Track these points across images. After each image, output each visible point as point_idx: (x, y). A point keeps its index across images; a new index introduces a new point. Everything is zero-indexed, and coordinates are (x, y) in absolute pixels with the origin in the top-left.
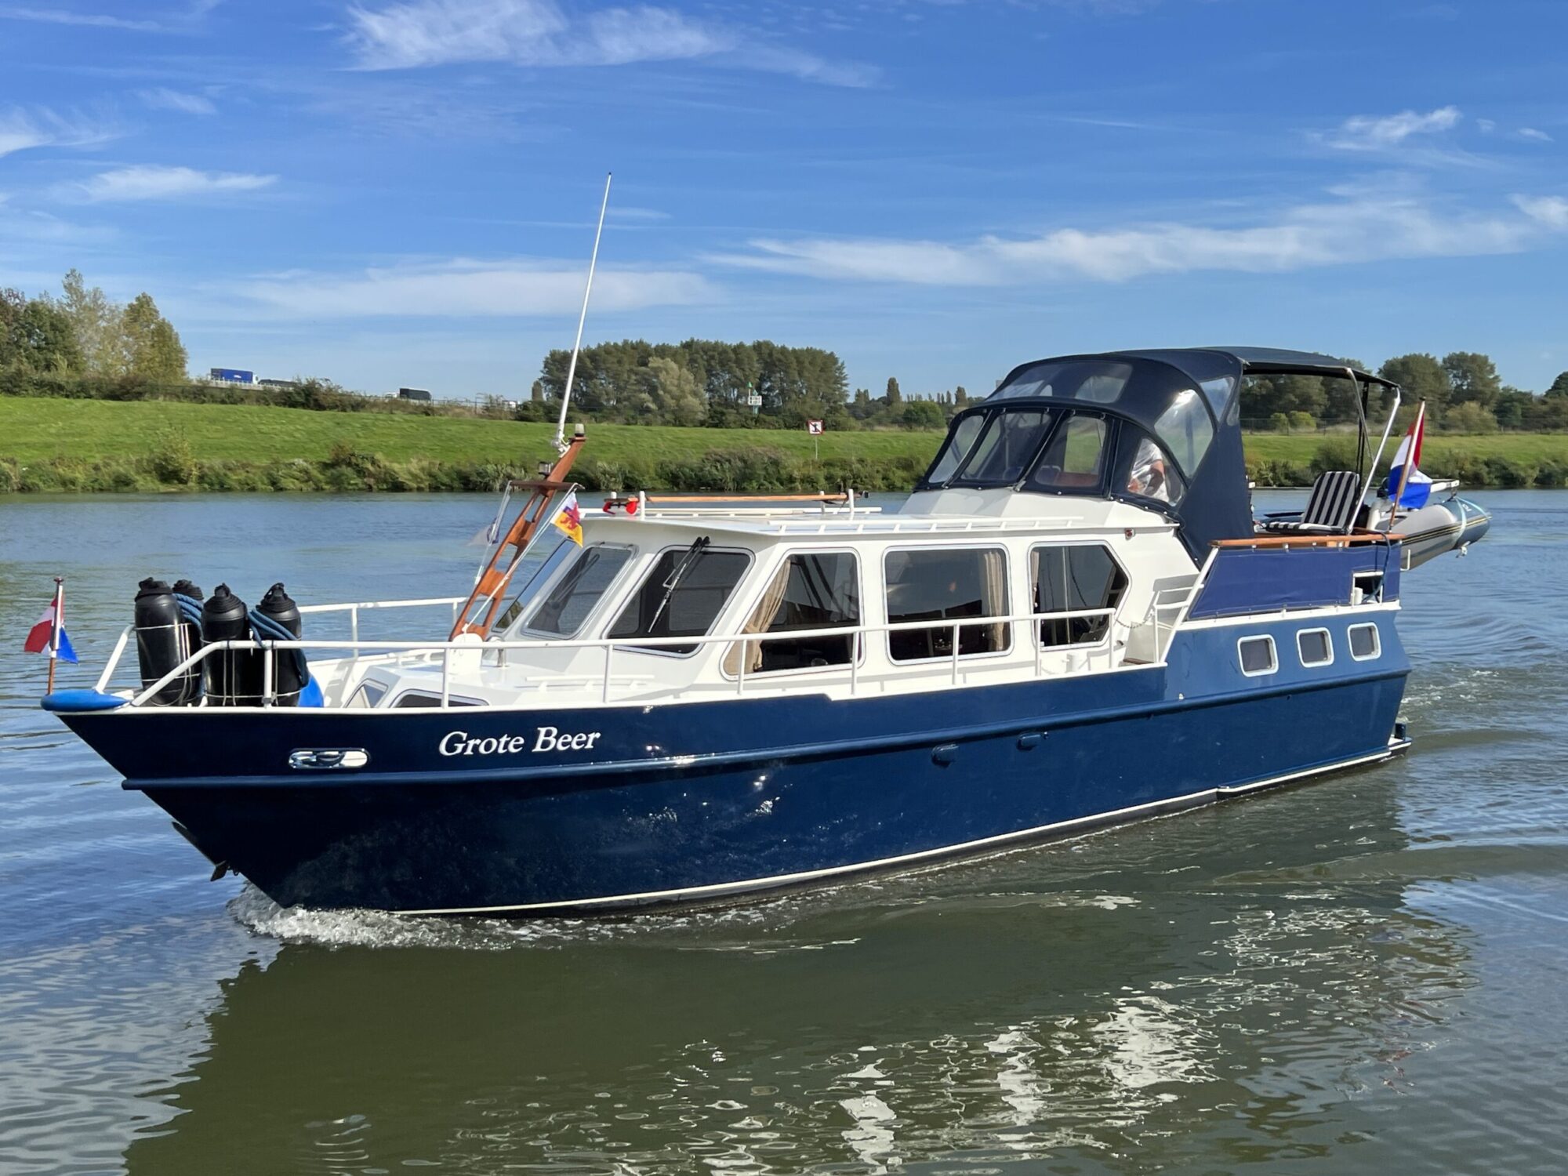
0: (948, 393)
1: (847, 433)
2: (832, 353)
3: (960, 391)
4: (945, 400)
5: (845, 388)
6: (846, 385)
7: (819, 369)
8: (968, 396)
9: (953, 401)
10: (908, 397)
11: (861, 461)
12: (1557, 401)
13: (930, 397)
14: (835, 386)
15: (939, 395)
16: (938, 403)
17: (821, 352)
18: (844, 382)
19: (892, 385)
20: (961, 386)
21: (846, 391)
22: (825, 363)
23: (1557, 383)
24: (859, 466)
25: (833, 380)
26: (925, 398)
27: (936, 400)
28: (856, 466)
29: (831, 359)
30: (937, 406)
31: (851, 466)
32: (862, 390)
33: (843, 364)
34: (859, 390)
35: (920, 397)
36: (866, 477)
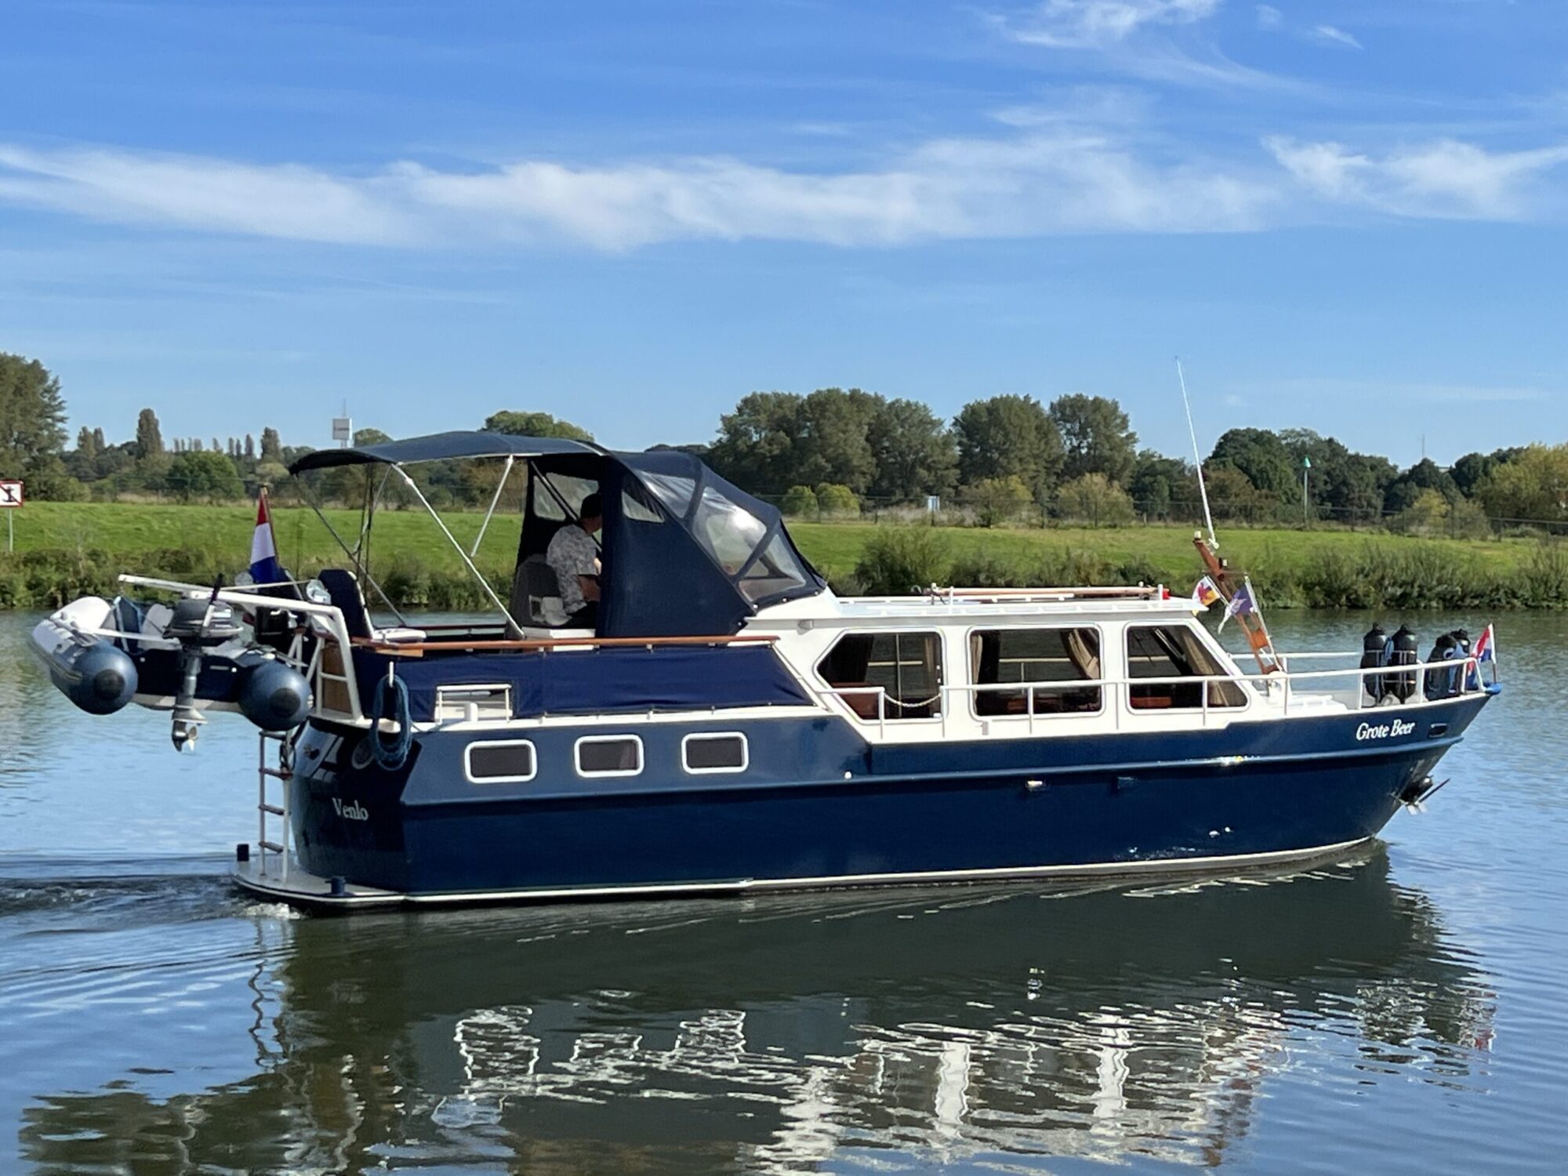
0: (248, 439)
1: (67, 505)
2: (36, 362)
3: (269, 436)
4: (243, 452)
5: (60, 425)
6: (62, 420)
7: (11, 390)
8: (282, 444)
9: (258, 452)
10: (177, 443)
11: (94, 555)
12: (1222, 475)
13: (215, 443)
14: (40, 421)
15: (231, 440)
16: (230, 455)
17: (15, 360)
18: (59, 414)
19: (147, 423)
20: (271, 428)
21: (63, 430)
22: (23, 380)
23: (1220, 446)
24: (91, 563)
25: (37, 411)
26: (207, 446)
27: (226, 451)
28: (85, 564)
29: (34, 374)
30: (228, 460)
31: (75, 564)
32: (91, 430)
33: (55, 382)
34: (84, 429)
35: (198, 444)
36: (103, 585)
